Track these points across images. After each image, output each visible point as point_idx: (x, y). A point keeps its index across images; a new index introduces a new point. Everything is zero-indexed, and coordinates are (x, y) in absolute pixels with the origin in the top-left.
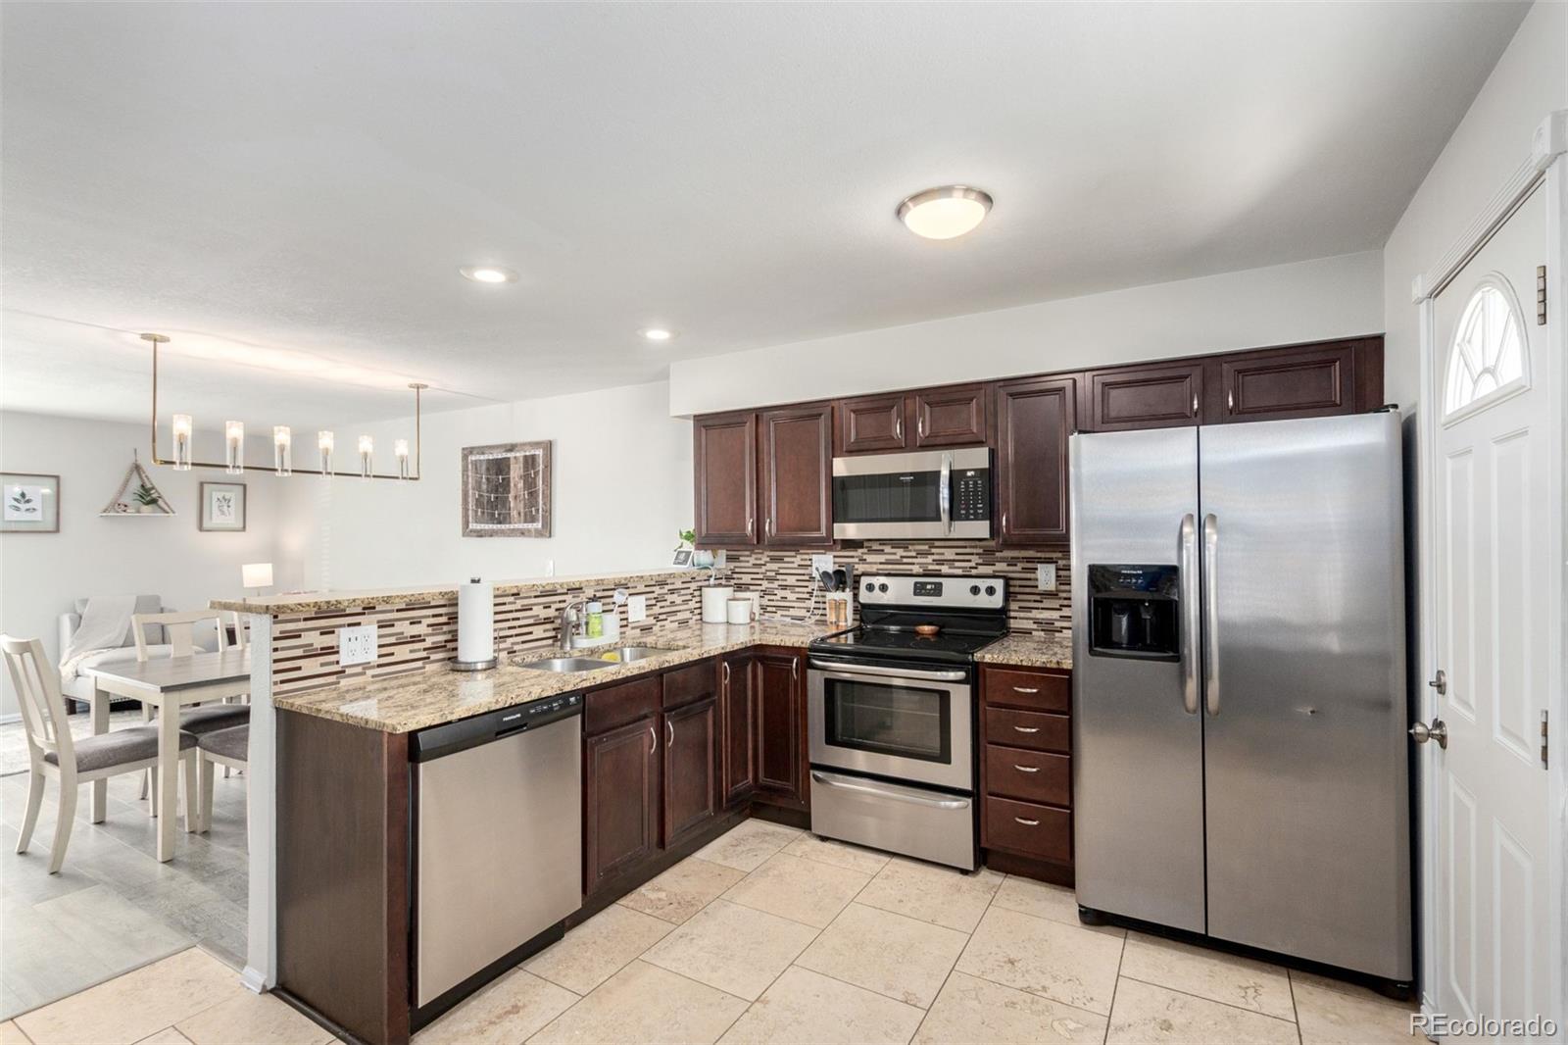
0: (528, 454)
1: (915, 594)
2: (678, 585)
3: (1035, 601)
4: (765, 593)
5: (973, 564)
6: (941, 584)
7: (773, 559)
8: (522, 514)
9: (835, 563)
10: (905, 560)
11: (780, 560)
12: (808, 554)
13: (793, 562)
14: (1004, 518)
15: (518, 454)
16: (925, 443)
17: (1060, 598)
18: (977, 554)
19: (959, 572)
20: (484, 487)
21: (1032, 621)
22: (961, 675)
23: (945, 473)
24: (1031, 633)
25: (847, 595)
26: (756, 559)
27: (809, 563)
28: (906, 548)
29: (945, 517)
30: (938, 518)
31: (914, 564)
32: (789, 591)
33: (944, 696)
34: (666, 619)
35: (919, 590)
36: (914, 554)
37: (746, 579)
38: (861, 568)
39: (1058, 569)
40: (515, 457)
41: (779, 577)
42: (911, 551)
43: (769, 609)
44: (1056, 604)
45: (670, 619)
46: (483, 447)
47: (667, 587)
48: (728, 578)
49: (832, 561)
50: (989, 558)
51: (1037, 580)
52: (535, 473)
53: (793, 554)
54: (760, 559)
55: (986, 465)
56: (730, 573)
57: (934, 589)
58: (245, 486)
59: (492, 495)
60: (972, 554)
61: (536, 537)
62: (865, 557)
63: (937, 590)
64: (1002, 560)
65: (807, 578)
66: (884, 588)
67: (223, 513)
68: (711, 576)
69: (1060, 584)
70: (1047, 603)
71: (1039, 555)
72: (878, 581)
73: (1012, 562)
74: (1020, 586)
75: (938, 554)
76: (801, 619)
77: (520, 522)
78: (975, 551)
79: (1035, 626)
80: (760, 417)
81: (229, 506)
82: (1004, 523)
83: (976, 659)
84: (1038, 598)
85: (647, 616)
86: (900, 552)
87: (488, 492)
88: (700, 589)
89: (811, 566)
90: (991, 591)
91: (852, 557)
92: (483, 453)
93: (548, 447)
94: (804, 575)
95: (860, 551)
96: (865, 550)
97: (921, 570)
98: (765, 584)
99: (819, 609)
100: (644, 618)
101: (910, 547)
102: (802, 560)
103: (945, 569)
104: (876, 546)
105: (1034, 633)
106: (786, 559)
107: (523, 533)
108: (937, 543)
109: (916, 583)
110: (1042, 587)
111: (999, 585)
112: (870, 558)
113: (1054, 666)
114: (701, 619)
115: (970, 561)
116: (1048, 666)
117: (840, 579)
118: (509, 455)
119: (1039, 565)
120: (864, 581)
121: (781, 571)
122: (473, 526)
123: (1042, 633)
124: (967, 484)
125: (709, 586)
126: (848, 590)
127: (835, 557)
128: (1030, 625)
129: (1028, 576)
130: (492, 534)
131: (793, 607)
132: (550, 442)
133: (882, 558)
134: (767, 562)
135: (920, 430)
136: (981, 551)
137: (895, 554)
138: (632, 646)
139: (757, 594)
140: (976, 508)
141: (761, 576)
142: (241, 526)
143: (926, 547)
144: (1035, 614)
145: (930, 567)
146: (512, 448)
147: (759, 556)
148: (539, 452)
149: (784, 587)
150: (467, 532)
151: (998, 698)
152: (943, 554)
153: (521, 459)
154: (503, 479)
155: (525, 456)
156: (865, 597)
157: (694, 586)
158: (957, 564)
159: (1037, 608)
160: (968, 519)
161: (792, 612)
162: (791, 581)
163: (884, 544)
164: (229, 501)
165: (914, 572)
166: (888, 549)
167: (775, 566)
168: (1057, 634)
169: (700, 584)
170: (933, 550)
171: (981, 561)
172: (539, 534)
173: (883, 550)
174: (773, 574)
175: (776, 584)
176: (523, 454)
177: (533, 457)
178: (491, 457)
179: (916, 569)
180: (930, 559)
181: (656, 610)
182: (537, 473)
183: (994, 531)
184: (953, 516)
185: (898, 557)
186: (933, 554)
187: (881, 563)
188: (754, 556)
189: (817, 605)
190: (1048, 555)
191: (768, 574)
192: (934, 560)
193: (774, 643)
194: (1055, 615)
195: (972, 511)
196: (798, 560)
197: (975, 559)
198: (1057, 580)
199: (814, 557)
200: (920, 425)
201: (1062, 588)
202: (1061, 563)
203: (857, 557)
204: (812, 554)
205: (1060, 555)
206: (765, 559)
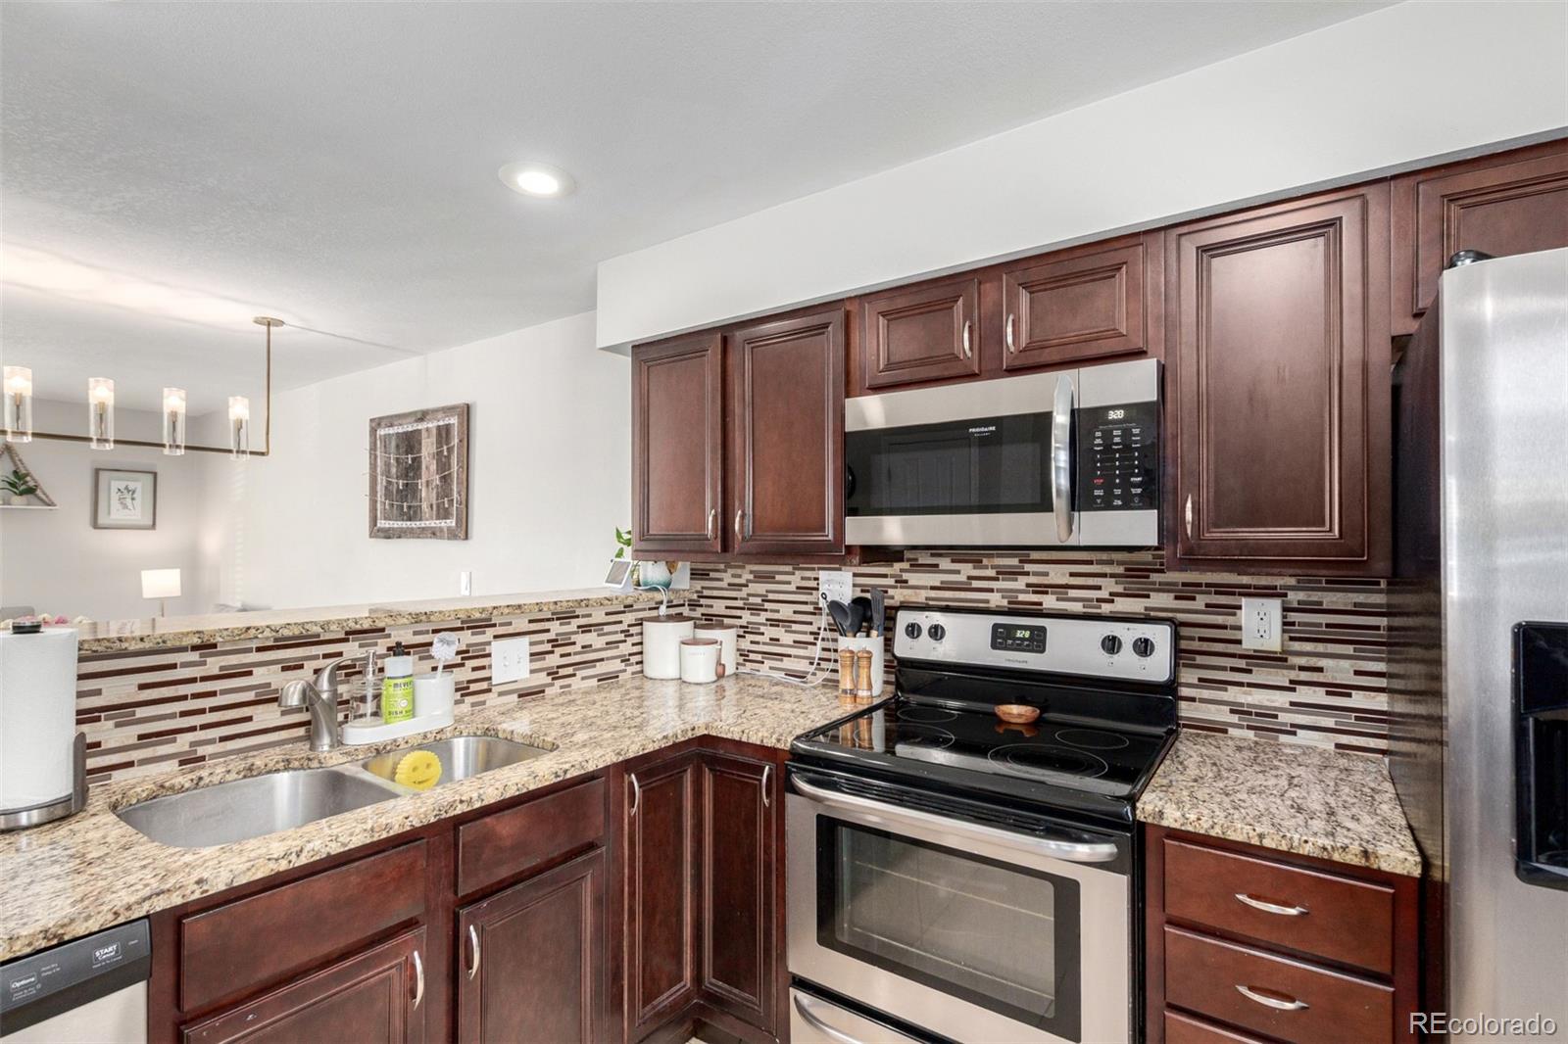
0: (441, 423)
1: (994, 646)
2: (599, 616)
3: (1233, 669)
4: (746, 630)
5: (1104, 594)
6: (1043, 630)
7: (760, 577)
8: (435, 507)
9: (854, 585)
10: (976, 584)
11: (768, 578)
12: (813, 569)
13: (789, 583)
14: (1189, 505)
15: (430, 425)
16: (1018, 363)
17: (1292, 668)
18: (1112, 576)
19: (1077, 607)
20: (394, 470)
21: (1227, 708)
22: (1105, 850)
23: (1061, 420)
24: (1225, 731)
25: (873, 643)
26: (734, 576)
27: (813, 584)
28: (977, 563)
29: (1060, 503)
30: (1045, 505)
31: (991, 590)
32: (783, 630)
33: (1066, 894)
34: (574, 675)
35: (1002, 638)
36: (991, 573)
37: (719, 607)
38: (898, 595)
39: (1286, 609)
40: (427, 429)
41: (767, 605)
42: (986, 567)
43: (752, 656)
44: (1282, 677)
45: (580, 674)
46: (391, 417)
47: (575, 623)
48: (694, 605)
49: (850, 583)
50: (1135, 585)
51: (1239, 628)
52: (448, 449)
53: (789, 568)
54: (740, 576)
55: (1152, 396)
56: (695, 597)
57: (1030, 639)
58: (155, 475)
59: (401, 482)
60: (1104, 575)
61: (449, 539)
62: (905, 576)
63: (1037, 641)
64: (1164, 588)
65: (809, 608)
66: (937, 632)
67: (125, 507)
68: (661, 603)
69: (1292, 639)
70: (1260, 675)
71: (1245, 580)
72: (926, 620)
73: (1185, 592)
74: (1201, 639)
75: (1036, 574)
76: (801, 676)
77: (432, 519)
78: (1107, 569)
79: (1235, 719)
80: (730, 340)
81: (133, 499)
82: (1189, 516)
83: (1140, 817)
84: (1242, 664)
85: (532, 671)
86: (967, 569)
87: (397, 478)
88: (640, 623)
89: (817, 589)
90: (1144, 647)
91: (885, 576)
92: (392, 426)
93: (466, 412)
94: (806, 603)
95: (898, 566)
96: (905, 565)
97: (1005, 603)
98: (747, 617)
99: (829, 660)
100: (528, 675)
101: (985, 561)
102: (803, 578)
103: (1050, 602)
104: (925, 559)
105: (1231, 730)
106: (778, 578)
107: (434, 533)
108: (1035, 555)
109: (996, 627)
110: (1249, 644)
111: (1161, 636)
112: (914, 579)
113: (1356, 860)
114: (642, 672)
115: (1099, 588)
116: (1336, 857)
117: (862, 614)
118: (421, 426)
119: (1244, 601)
120: (904, 619)
121: (771, 596)
122: (382, 524)
123: (1251, 734)
124: (1107, 436)
125: (656, 619)
126: (874, 633)
127: (855, 575)
128: (1222, 715)
129: (1219, 619)
130: (400, 534)
131: (790, 656)
132: (468, 406)
133: (935, 579)
134: (749, 581)
135: (1010, 339)
136: (1120, 570)
137: (958, 572)
138: (475, 735)
139: (733, 632)
140: (1126, 485)
141: (739, 603)
142: (151, 523)
143: (1015, 562)
144: (1233, 694)
145: (1022, 597)
146: (423, 416)
147: (739, 571)
148: (454, 421)
149: (775, 623)
150: (377, 533)
151: (1196, 912)
152: (1046, 574)
153: (434, 432)
154: (414, 460)
155: (439, 427)
156: (904, 648)
157: (629, 618)
158: (1072, 593)
159: (1240, 684)
160: (1109, 506)
161: (787, 663)
162: (786, 612)
163: (940, 555)
164: (134, 492)
165: (992, 605)
166: (945, 563)
167: (761, 588)
168: (1283, 738)
169: (641, 615)
170: (1028, 567)
171: (1119, 589)
172: (452, 535)
173: (937, 566)
174: (758, 600)
175: (762, 617)
176: (436, 424)
177: (448, 428)
178: (400, 430)
179: (996, 600)
180: (1021, 583)
181: (553, 660)
182: (450, 450)
183: (1169, 531)
184: (1080, 500)
185: (962, 578)
186: (1027, 574)
187: (933, 588)
188: (730, 571)
189: (826, 655)
190: (1264, 581)
191: (752, 600)
192: (1028, 585)
193: (729, 736)
194: (1281, 699)
195: (1118, 492)
196: (796, 580)
197: (1109, 586)
198: (1284, 631)
199: (823, 575)
200: (1010, 330)
201: (1297, 646)
202: (1294, 597)
203: (892, 576)
204: (819, 569)
205: (1292, 581)
206: (747, 576)
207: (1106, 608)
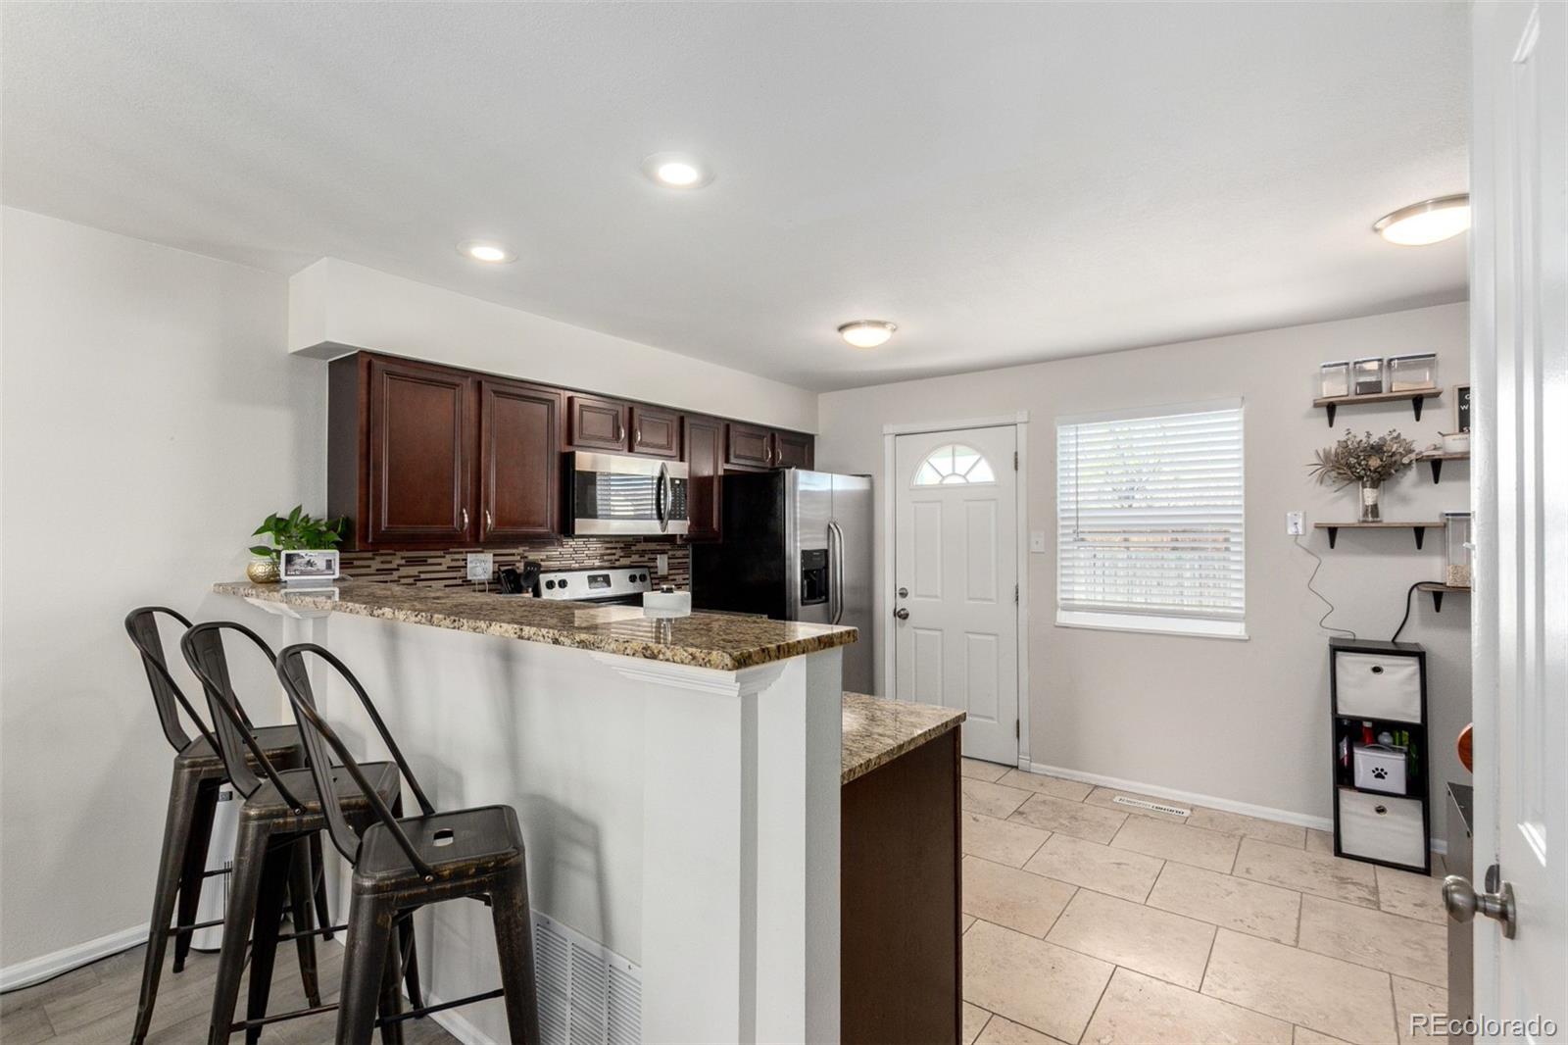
1: (590, 587)
5: (616, 557)
6: (608, 576)
7: (411, 562)
9: (494, 562)
10: (565, 557)
11: (423, 561)
12: (462, 553)
13: (440, 564)
16: (639, 450)
17: (670, 580)
18: (620, 548)
26: (385, 562)
27: (462, 563)
35: (594, 582)
39: (669, 558)
49: (492, 561)
51: (657, 567)
53: (441, 553)
54: (390, 562)
57: (603, 582)
60: (616, 548)
63: (608, 582)
64: (636, 552)
65: (459, 582)
66: (563, 584)
69: (670, 569)
72: (556, 577)
73: (642, 554)
75: (593, 549)
78: (617, 545)
84: (657, 581)
89: (466, 567)
90: (643, 578)
91: (513, 555)
94: (455, 578)
102: (452, 560)
106: (430, 561)
109: (588, 577)
111: (646, 572)
119: (658, 556)
120: (546, 578)
121: (423, 576)
124: (676, 490)
127: (495, 555)
135: (639, 438)
136: (622, 545)
147: (389, 558)
152: (597, 549)
167: (414, 571)
171: (622, 554)
174: (411, 580)
186: (590, 550)
188: (379, 559)
196: (447, 561)
197: (619, 553)
198: (668, 567)
199: (470, 557)
200: (639, 434)
201: (671, 572)
202: (670, 553)
203: (519, 554)
204: (467, 552)
205: (669, 547)
206: (397, 561)
207: (617, 564)
